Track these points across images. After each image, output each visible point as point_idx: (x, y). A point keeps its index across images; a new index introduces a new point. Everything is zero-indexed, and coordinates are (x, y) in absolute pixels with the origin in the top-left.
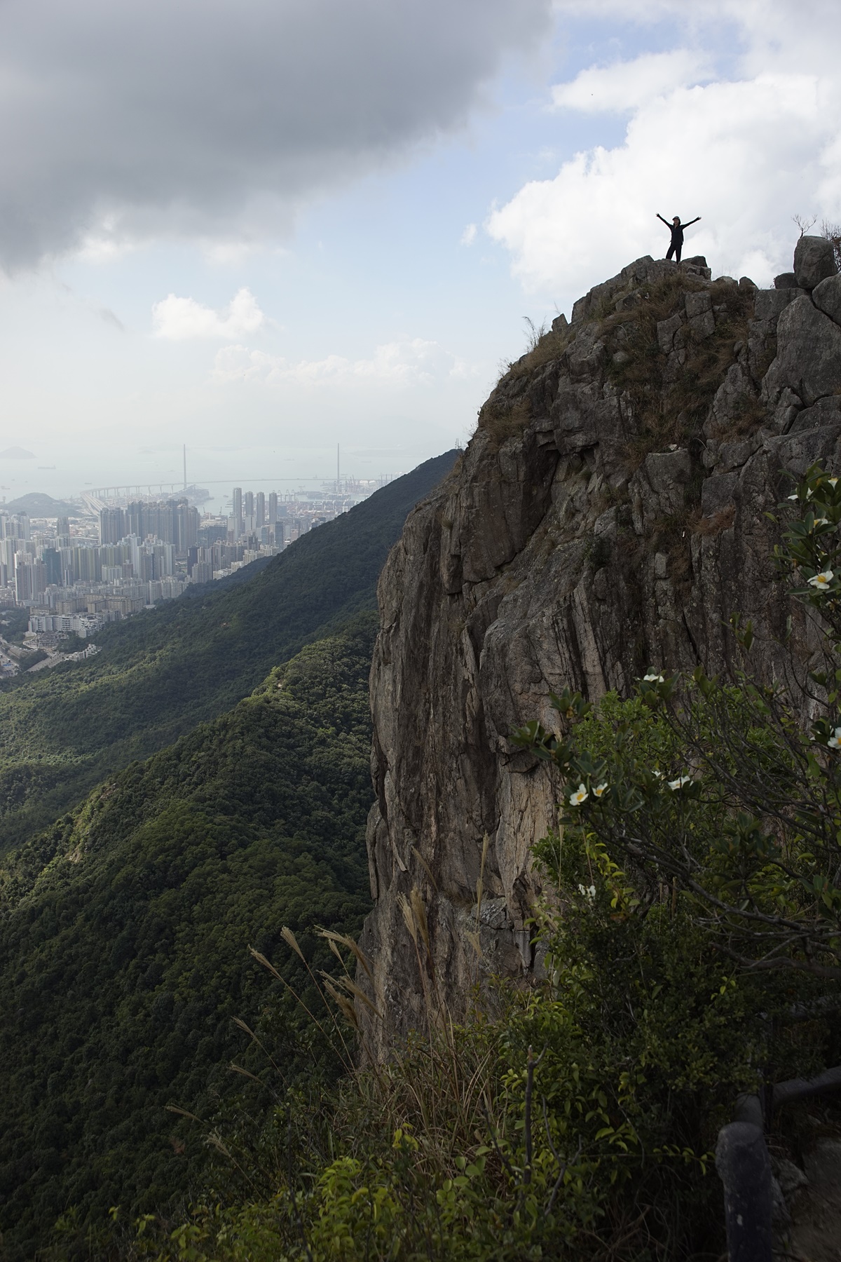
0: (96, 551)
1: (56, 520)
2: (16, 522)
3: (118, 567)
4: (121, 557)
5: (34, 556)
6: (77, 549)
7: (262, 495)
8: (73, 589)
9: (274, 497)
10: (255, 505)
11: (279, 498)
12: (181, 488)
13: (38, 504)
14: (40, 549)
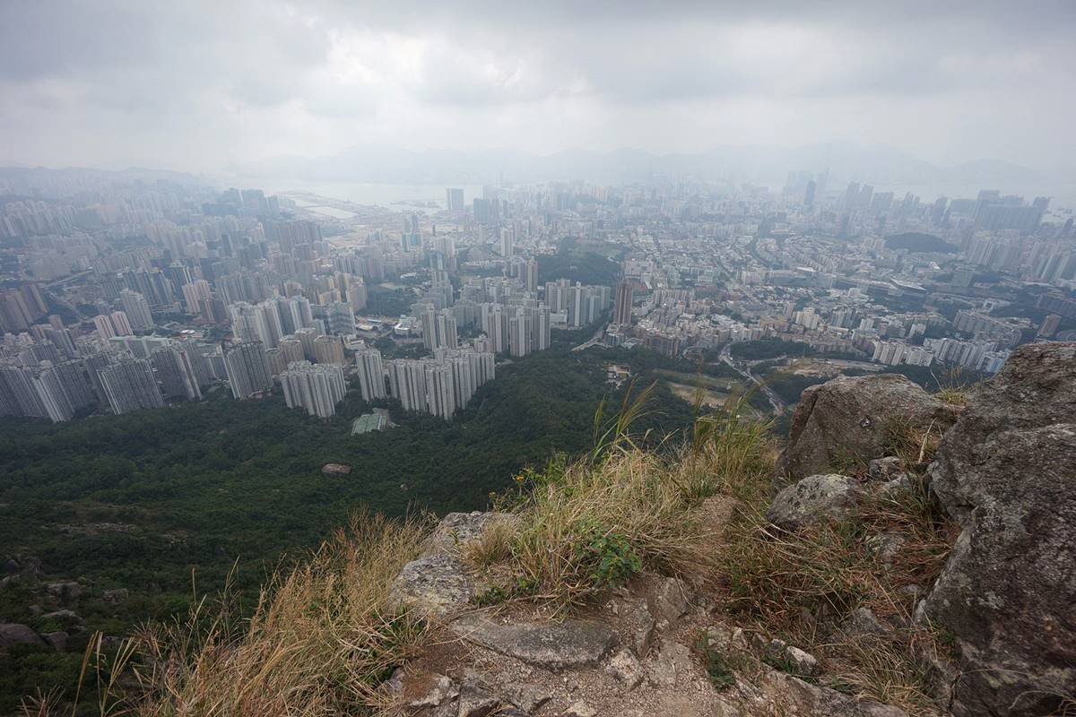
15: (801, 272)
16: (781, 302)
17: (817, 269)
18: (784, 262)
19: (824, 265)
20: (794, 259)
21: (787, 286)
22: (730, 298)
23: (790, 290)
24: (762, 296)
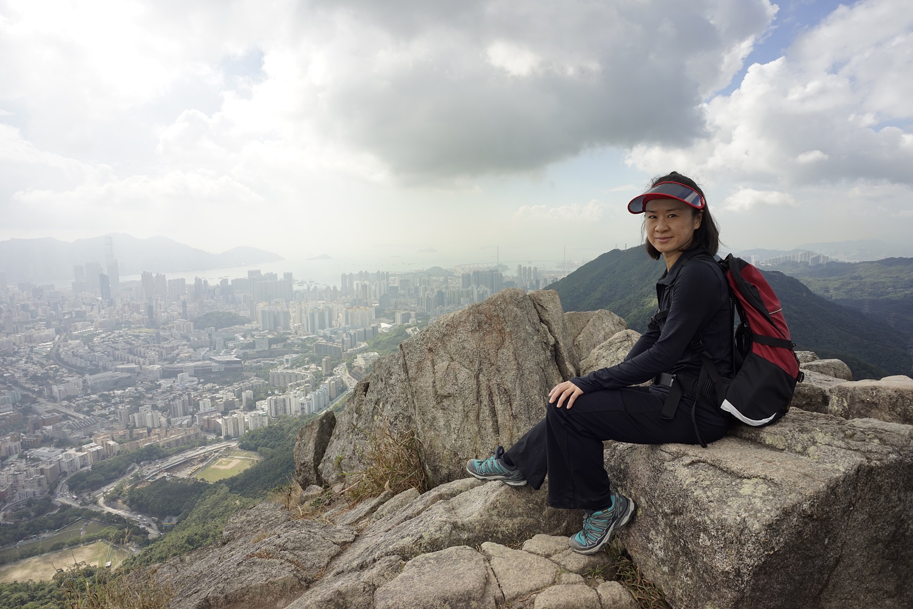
0: (459, 292)
1: (443, 278)
2: (427, 279)
3: (468, 299)
4: (469, 294)
5: (433, 293)
6: (451, 291)
7: (530, 268)
8: (448, 308)
9: (535, 269)
10: (527, 272)
11: (538, 270)
12: (496, 264)
13: (436, 271)
14: (436, 290)
15: (122, 370)
16: (112, 409)
17: (139, 363)
18: (101, 364)
19: (144, 357)
20: (111, 358)
21: (113, 389)
22: (45, 422)
23: (119, 392)
24: (86, 409)
